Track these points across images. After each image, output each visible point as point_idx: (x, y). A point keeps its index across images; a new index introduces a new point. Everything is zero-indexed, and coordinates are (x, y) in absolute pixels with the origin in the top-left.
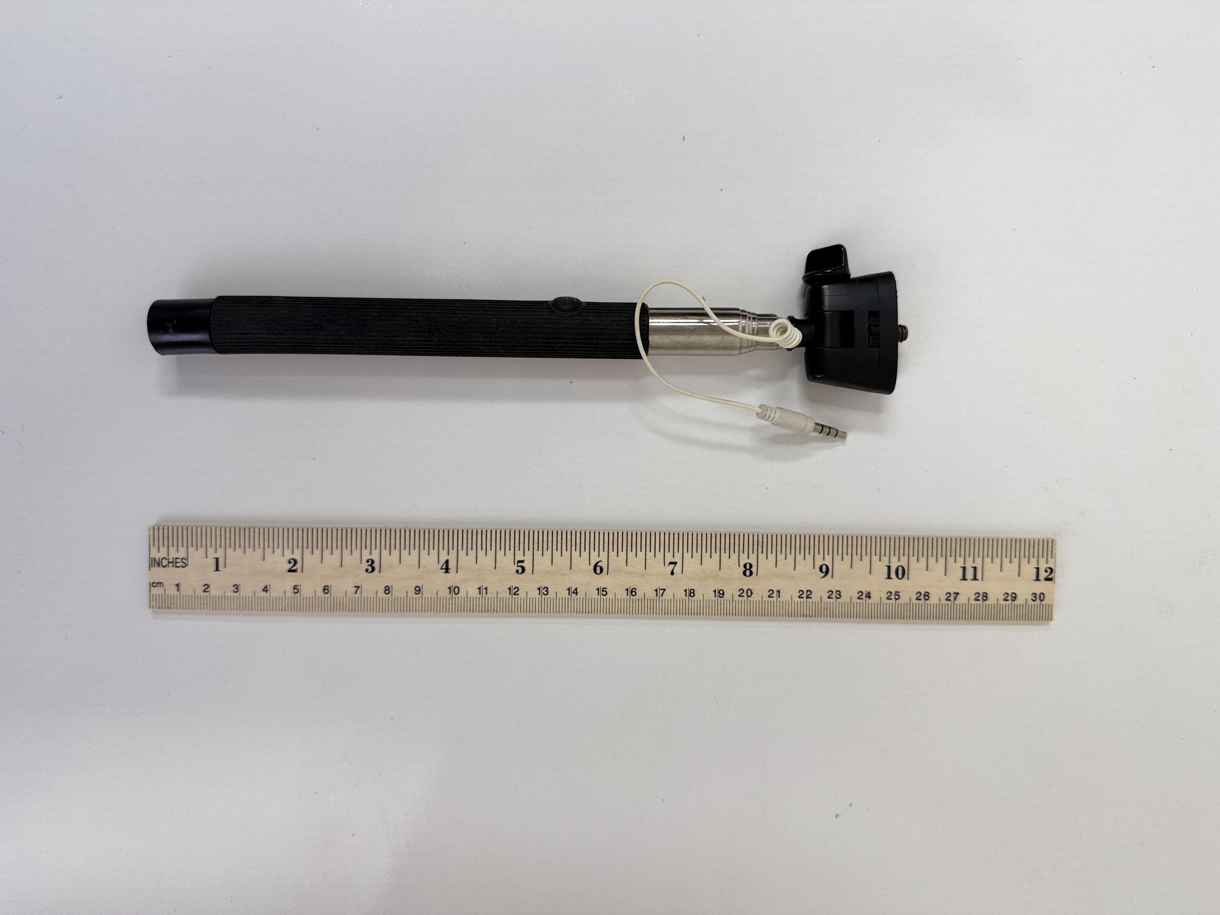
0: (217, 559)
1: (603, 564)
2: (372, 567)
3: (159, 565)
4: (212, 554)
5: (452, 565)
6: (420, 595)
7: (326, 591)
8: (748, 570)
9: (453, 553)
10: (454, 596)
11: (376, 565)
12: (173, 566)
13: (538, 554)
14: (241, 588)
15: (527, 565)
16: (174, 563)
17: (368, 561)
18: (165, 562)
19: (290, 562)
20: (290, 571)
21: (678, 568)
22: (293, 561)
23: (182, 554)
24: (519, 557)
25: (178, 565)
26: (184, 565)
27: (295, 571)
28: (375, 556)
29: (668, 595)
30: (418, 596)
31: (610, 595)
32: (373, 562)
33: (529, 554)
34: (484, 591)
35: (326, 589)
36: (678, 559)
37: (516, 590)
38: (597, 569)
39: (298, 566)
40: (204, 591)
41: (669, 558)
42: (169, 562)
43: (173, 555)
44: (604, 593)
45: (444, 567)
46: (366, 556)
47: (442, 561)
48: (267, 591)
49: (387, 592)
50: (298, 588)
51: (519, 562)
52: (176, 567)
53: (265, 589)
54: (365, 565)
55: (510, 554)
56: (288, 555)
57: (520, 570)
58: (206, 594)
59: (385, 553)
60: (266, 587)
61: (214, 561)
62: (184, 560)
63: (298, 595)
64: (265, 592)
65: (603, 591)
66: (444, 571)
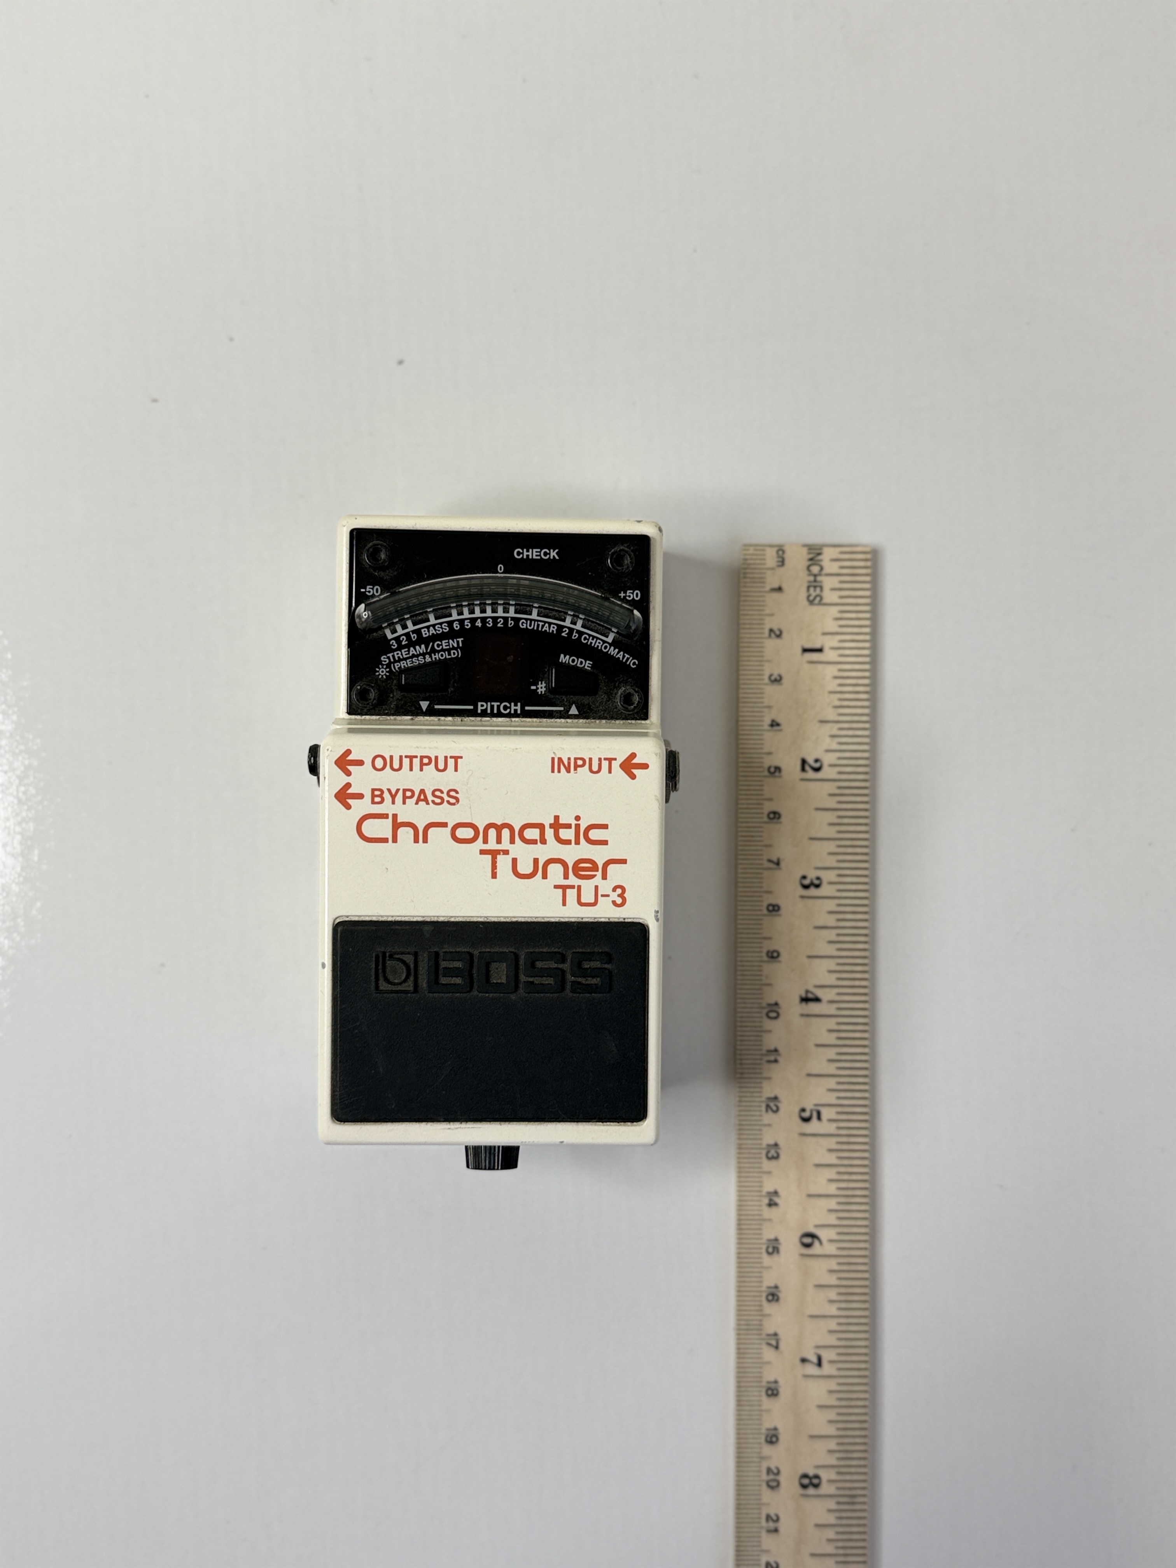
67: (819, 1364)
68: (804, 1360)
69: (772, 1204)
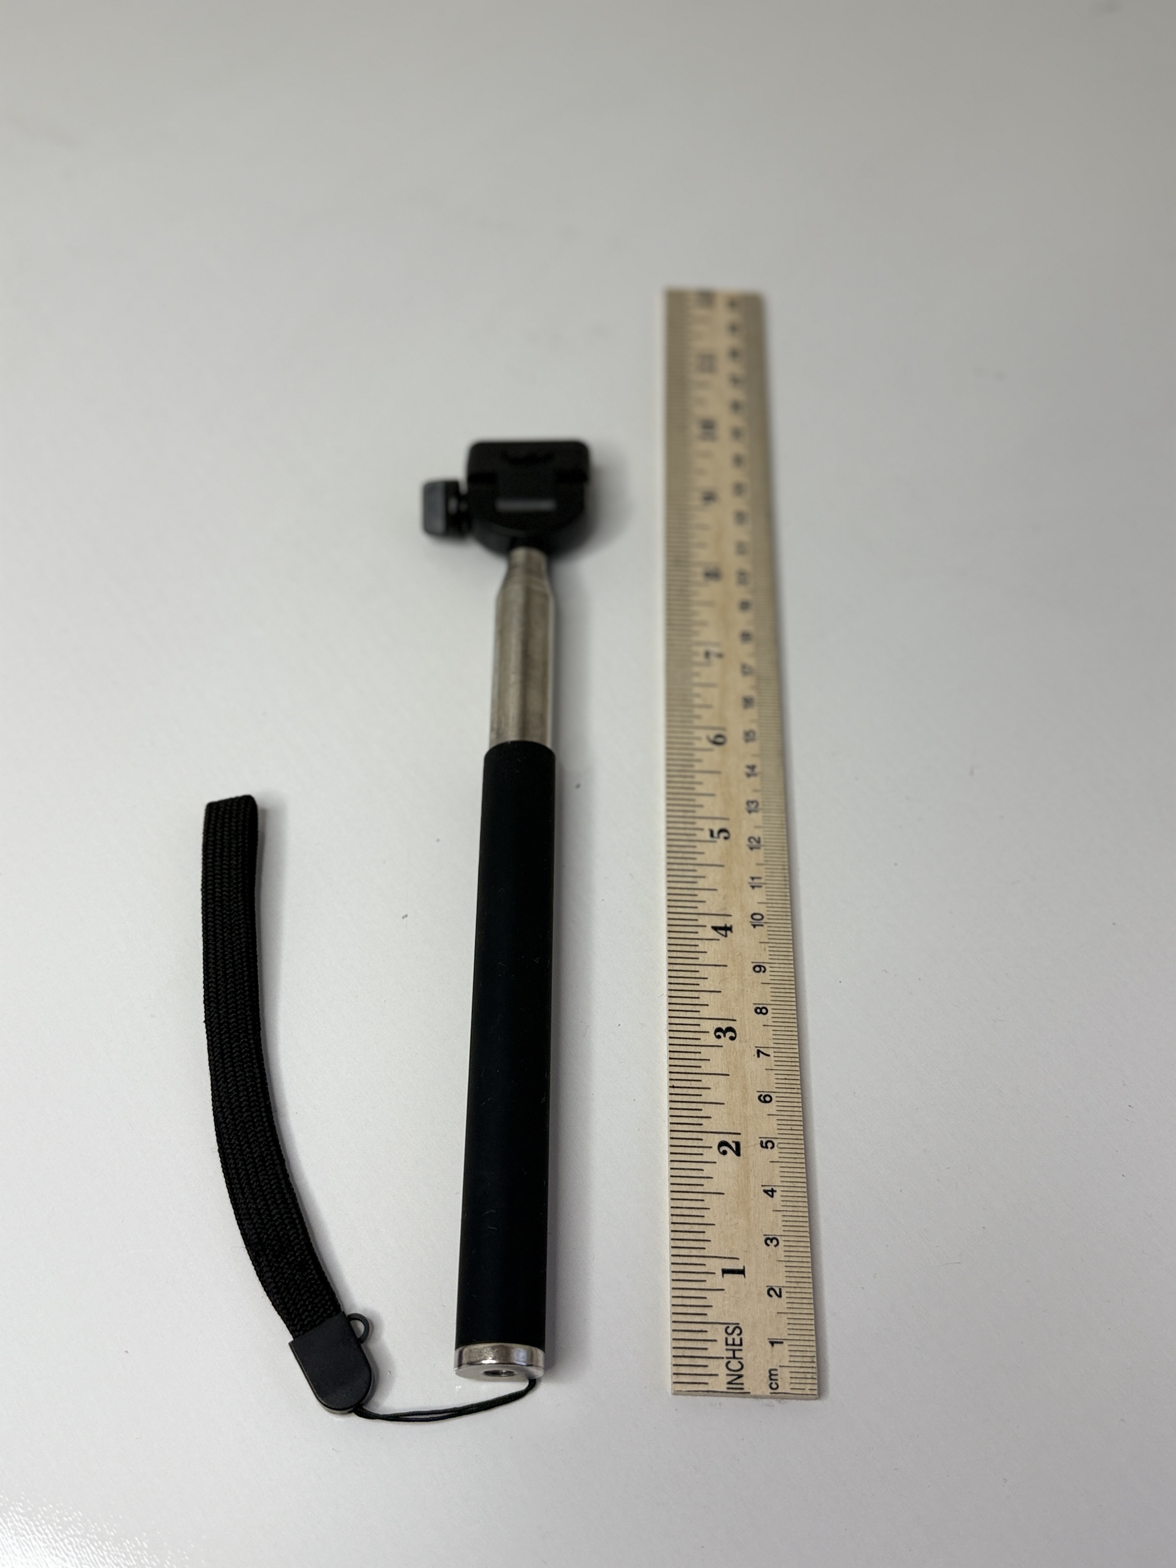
0: (725, 1272)
1: (712, 734)
2: (727, 1032)
3: (740, 1376)
4: (718, 1280)
5: (720, 922)
6: (767, 966)
7: (768, 1099)
8: (713, 574)
9: (702, 920)
10: (764, 921)
11: (724, 1025)
12: (740, 1350)
13: (699, 812)
14: (771, 1233)
15: (716, 826)
16: (735, 1347)
17: (719, 1037)
18: (735, 1365)
19: (724, 1153)
20: (738, 1152)
21: (714, 650)
22: (723, 1148)
23: (719, 1334)
24: (706, 835)
25: (737, 1342)
26: (737, 1331)
27: (738, 1144)
28: (711, 1026)
29: (751, 662)
30: (768, 969)
31: (754, 727)
32: (719, 1030)
33: (700, 823)
34: (756, 881)
35: (765, 1099)
36: (701, 650)
37: (752, 840)
38: (718, 741)
39: (729, 1139)
40: (780, 1296)
41: (701, 658)
42: (734, 1357)
43: (719, 1349)
44: (751, 734)
45: (723, 932)
46: (711, 1039)
47: (713, 934)
48: (773, 1191)
49: (764, 1011)
50: (764, 1141)
51: (712, 835)
52: (741, 1344)
53: (770, 1193)
54: (724, 1040)
55: (700, 847)
56: (713, 1154)
57: (723, 835)
58: (784, 1294)
59: (705, 1012)
60: (766, 1192)
61: (728, 1276)
62: (730, 1331)
63: (776, 1142)
64: (774, 1193)
65: (749, 736)
66: (729, 932)
67: (707, 654)
68: (720, 656)
69: (752, 768)
